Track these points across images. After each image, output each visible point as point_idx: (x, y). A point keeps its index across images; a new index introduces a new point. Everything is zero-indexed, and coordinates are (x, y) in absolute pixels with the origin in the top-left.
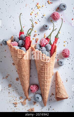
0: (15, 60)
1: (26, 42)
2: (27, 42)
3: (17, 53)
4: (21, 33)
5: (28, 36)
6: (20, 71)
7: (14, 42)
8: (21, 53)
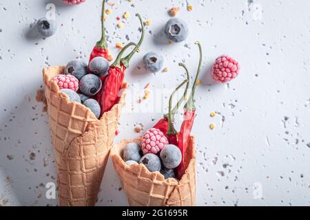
0: (57, 136)
1: (108, 84)
2: (111, 84)
3: (70, 114)
4: (98, 51)
5: (118, 66)
6: (67, 176)
7: (69, 75)
8: (81, 118)
